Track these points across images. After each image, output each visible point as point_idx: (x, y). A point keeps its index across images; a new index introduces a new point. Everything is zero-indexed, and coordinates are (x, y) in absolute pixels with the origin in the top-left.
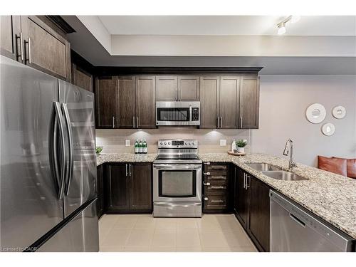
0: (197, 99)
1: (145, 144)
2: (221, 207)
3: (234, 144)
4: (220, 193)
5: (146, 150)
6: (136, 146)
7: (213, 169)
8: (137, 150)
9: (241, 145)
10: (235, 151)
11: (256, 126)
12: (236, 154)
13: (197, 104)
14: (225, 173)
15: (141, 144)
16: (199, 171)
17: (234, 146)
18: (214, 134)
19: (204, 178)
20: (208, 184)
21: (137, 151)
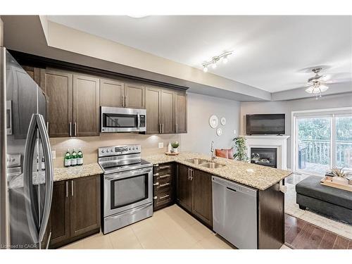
0: (143, 106)
1: (80, 154)
2: (167, 201)
3: (170, 145)
4: (167, 189)
5: (81, 161)
6: (68, 158)
7: (161, 169)
8: (69, 162)
9: (175, 146)
10: (172, 152)
11: (185, 131)
12: (172, 154)
13: (143, 112)
14: (169, 171)
15: (74, 154)
16: (150, 174)
17: (170, 147)
18: (154, 138)
19: (154, 179)
20: (157, 184)
21: (69, 164)
